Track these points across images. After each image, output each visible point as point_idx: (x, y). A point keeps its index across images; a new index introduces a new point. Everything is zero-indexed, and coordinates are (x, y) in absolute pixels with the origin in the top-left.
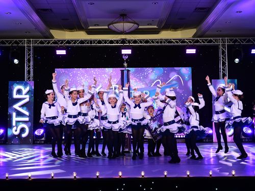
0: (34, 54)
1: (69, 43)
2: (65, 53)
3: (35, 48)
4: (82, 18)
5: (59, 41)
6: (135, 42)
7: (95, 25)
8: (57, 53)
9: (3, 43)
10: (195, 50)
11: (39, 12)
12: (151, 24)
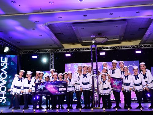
0: (54, 57)
1: (73, 50)
2: (70, 56)
3: (55, 54)
4: (78, 37)
5: (67, 49)
6: (107, 48)
7: (86, 40)
8: (66, 56)
9: (38, 51)
10: (140, 51)
11: (56, 34)
12: (115, 38)
